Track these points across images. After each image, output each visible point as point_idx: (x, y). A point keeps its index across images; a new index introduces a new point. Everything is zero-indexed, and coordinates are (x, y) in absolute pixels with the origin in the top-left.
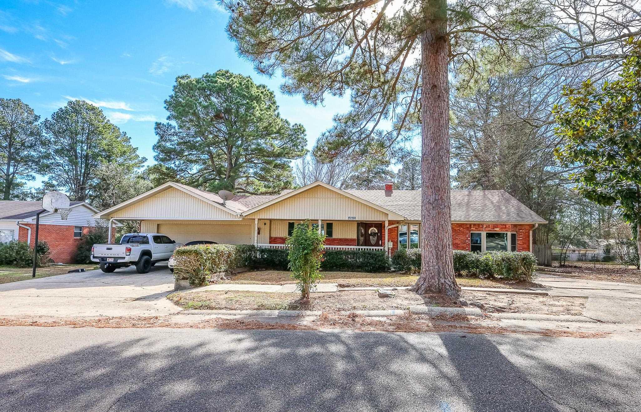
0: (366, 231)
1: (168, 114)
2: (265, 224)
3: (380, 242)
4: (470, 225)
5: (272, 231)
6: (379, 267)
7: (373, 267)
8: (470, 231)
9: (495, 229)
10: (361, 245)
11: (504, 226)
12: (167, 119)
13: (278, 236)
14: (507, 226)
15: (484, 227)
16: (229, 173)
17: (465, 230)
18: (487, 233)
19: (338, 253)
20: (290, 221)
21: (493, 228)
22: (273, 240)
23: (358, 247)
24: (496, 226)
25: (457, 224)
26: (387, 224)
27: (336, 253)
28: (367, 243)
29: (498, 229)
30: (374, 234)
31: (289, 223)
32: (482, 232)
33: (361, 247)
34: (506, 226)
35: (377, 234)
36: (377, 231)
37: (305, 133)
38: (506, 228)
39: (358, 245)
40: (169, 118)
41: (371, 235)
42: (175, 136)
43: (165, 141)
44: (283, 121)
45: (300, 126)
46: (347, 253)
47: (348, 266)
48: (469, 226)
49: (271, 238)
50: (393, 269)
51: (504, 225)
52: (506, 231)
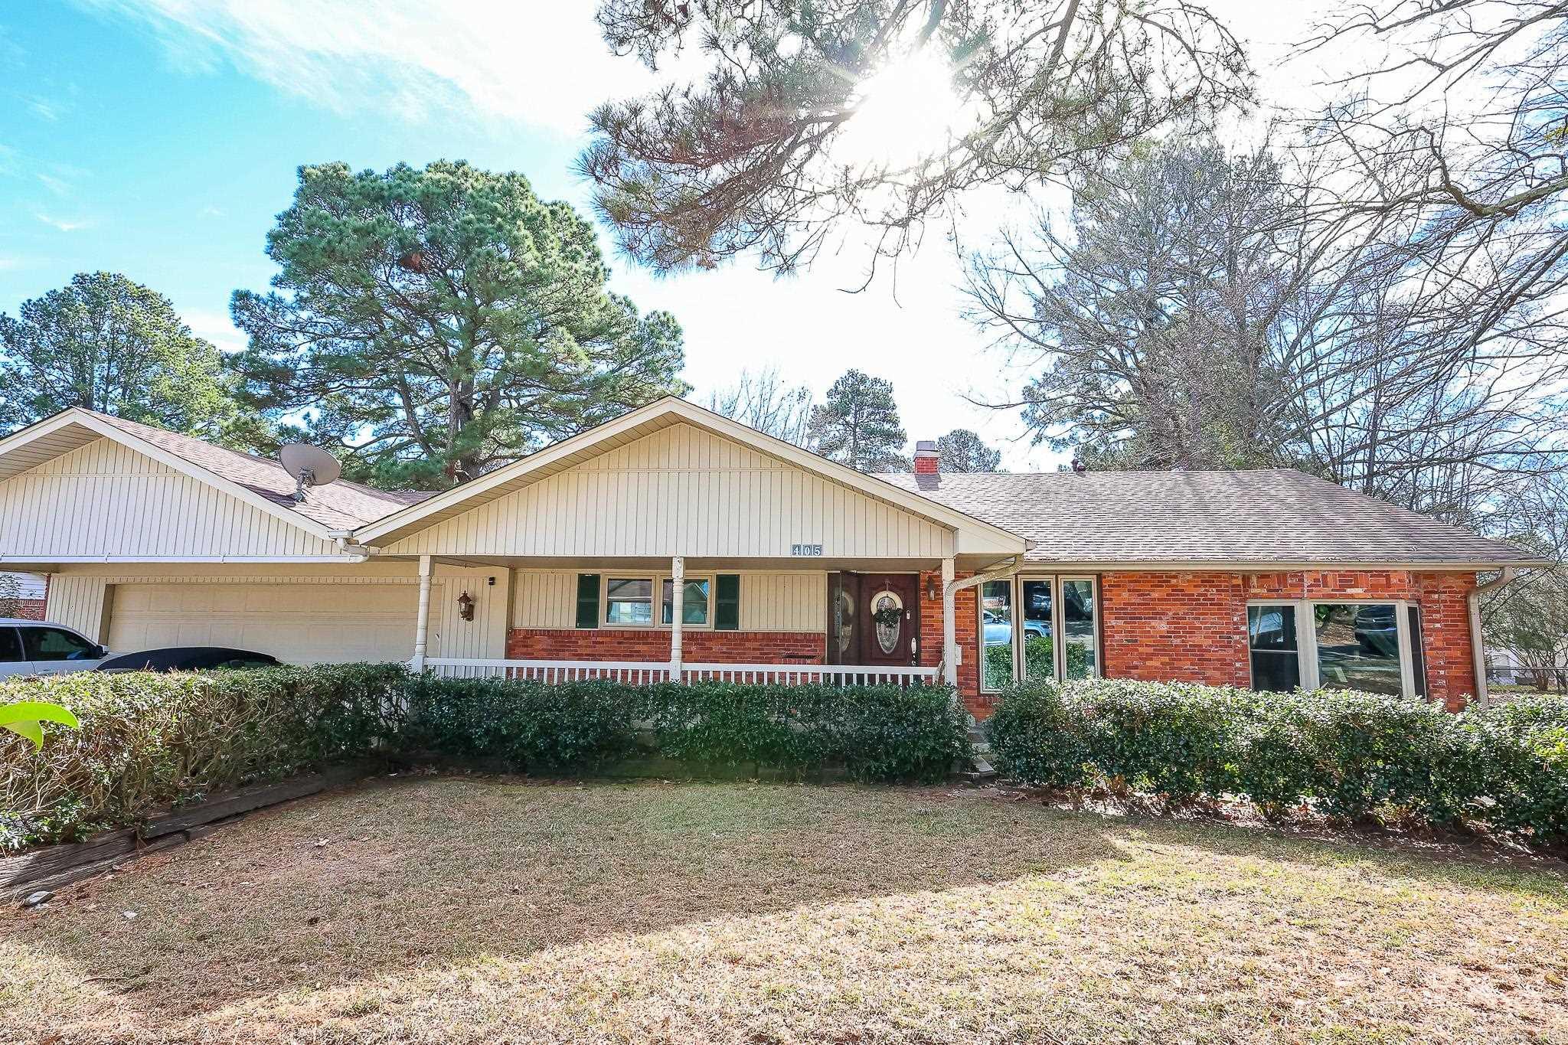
0: (862, 602)
1: (279, 270)
2: (492, 581)
3: (914, 645)
4: (1246, 578)
5: (518, 606)
6: (926, 759)
7: (903, 761)
8: (1245, 600)
9: (1349, 591)
10: (846, 662)
11: (1383, 580)
12: (274, 284)
13: (541, 626)
14: (1394, 581)
15: (1307, 582)
16: (454, 441)
17: (1227, 599)
18: (1317, 607)
19: (752, 697)
20: (583, 571)
21: (1342, 588)
22: (518, 643)
23: (833, 669)
24: (1349, 579)
25: (1195, 574)
26: (948, 573)
27: (739, 698)
28: (865, 651)
29: (1359, 591)
30: (888, 616)
31: (582, 578)
32: (1298, 606)
33: (843, 669)
34: (1388, 577)
35: (903, 613)
36: (899, 605)
37: (680, 338)
38: (1388, 585)
39: (832, 661)
40: (278, 282)
41: (879, 617)
42: (299, 335)
43: (272, 348)
44: (618, 300)
45: (665, 314)
46: (788, 697)
47: (791, 757)
48: (1240, 582)
49: (511, 632)
50: (985, 768)
51: (1380, 573)
52: (1392, 597)
